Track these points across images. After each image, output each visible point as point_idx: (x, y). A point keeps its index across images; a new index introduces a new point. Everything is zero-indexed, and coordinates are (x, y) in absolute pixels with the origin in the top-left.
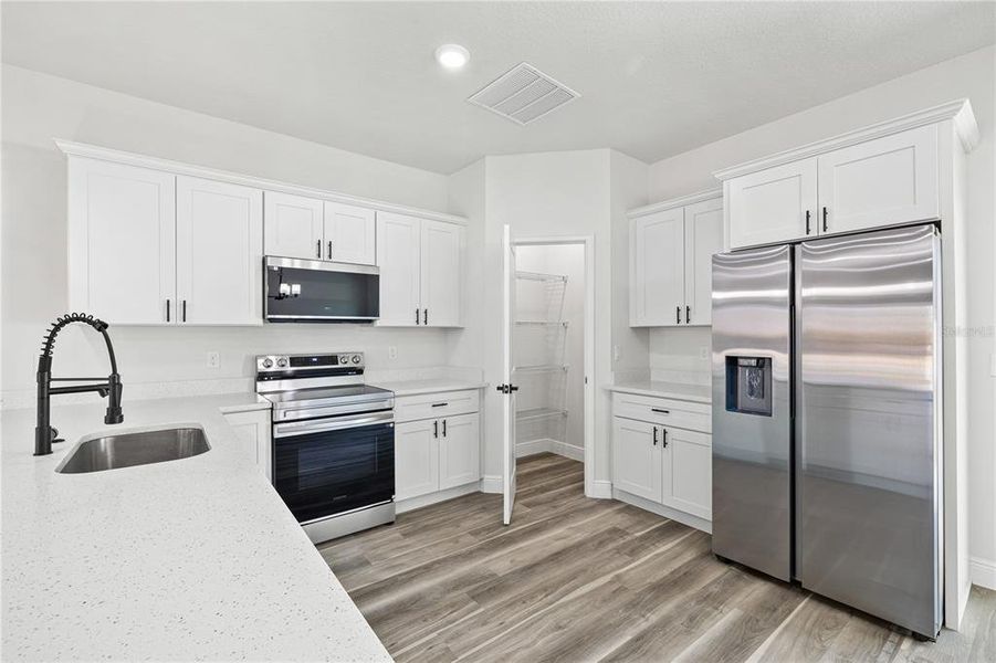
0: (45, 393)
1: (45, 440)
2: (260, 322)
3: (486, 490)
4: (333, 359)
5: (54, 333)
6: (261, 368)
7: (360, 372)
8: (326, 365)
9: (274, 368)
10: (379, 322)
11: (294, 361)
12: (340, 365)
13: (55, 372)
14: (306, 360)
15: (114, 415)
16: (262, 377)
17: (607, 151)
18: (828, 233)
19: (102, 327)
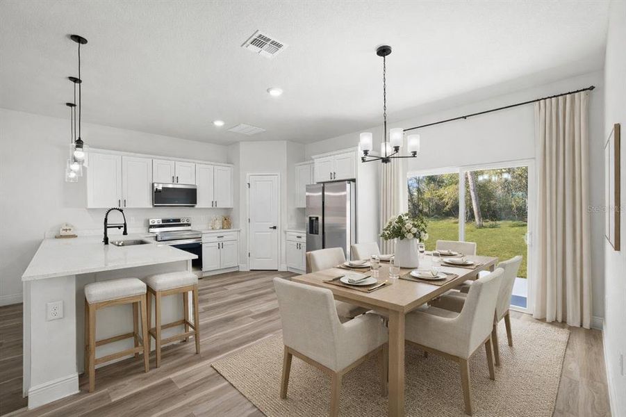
0: (106, 228)
1: (106, 241)
2: (151, 206)
3: (240, 270)
4: (179, 220)
5: (107, 214)
6: (151, 224)
7: (189, 225)
8: (176, 222)
9: (156, 223)
10: (197, 206)
11: (163, 221)
12: (181, 223)
13: (108, 223)
14: (168, 221)
15: (125, 233)
16: (151, 227)
17: (285, 142)
18: (336, 179)
19: (121, 211)
